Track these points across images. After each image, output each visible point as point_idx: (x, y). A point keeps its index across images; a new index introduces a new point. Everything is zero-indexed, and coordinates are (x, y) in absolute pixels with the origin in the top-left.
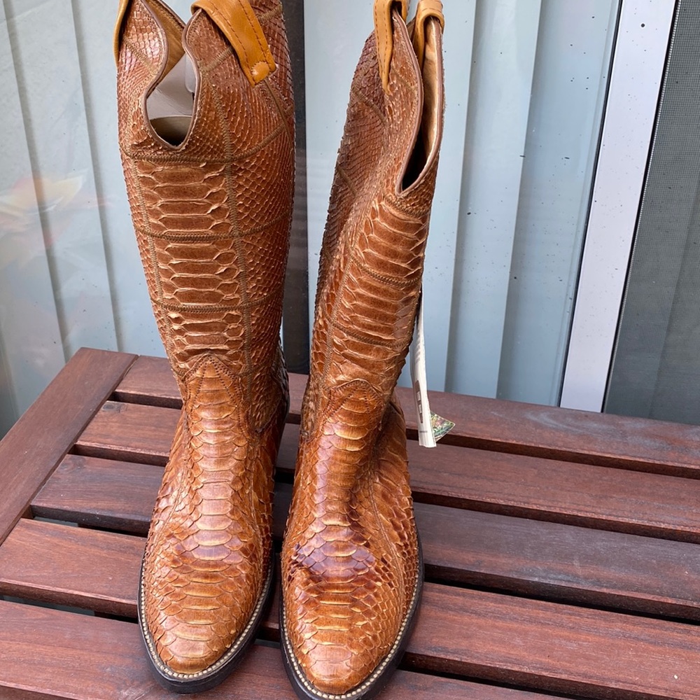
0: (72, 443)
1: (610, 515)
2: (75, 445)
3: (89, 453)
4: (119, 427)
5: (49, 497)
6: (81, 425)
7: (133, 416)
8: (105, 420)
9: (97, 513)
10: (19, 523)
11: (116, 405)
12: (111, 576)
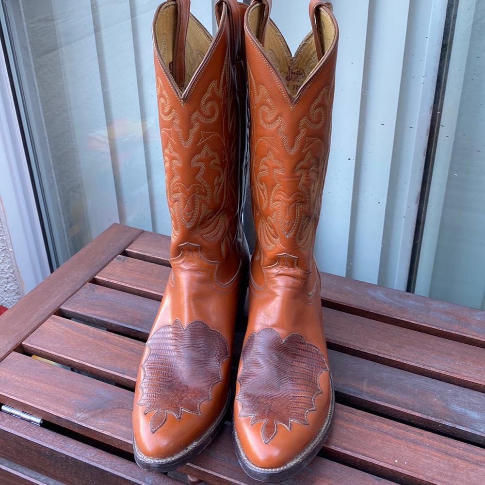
0: (92, 277)
1: (399, 358)
2: (94, 278)
3: (102, 283)
4: (121, 271)
5: (70, 305)
6: (100, 267)
7: (130, 265)
8: (114, 266)
9: (94, 317)
10: (51, 317)
11: (123, 258)
12: (91, 352)
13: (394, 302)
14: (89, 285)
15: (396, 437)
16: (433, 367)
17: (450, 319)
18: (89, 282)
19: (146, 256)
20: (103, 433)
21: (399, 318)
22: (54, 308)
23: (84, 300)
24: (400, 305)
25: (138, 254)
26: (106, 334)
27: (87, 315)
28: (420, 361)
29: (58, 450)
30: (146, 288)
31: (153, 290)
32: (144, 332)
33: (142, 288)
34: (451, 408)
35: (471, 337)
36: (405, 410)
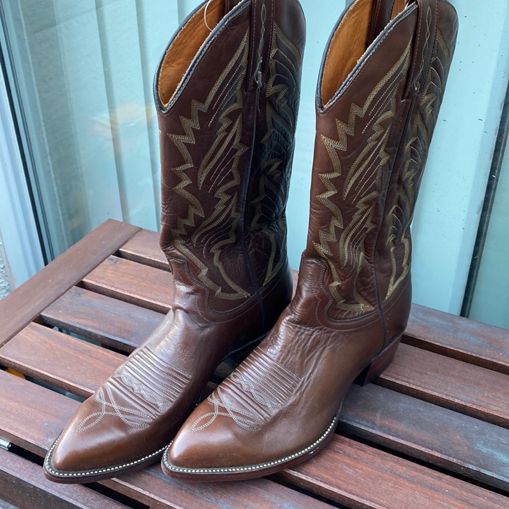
0: (80, 279)
1: (420, 386)
2: (82, 281)
3: (89, 288)
4: (112, 273)
5: (52, 311)
6: (89, 269)
7: (123, 267)
8: (105, 267)
9: (78, 326)
10: (29, 325)
11: (115, 259)
12: (70, 367)
13: (418, 320)
14: (75, 289)
15: (411, 482)
16: (458, 399)
17: (480, 342)
18: (76, 286)
19: (141, 257)
22: (34, 314)
23: (68, 306)
24: (424, 323)
25: (133, 255)
26: (89, 346)
27: (70, 323)
28: (443, 391)
29: (25, 479)
30: (138, 294)
31: (146, 297)
32: (132, 345)
33: (134, 294)
34: (476, 448)
35: (503, 363)
36: (423, 449)
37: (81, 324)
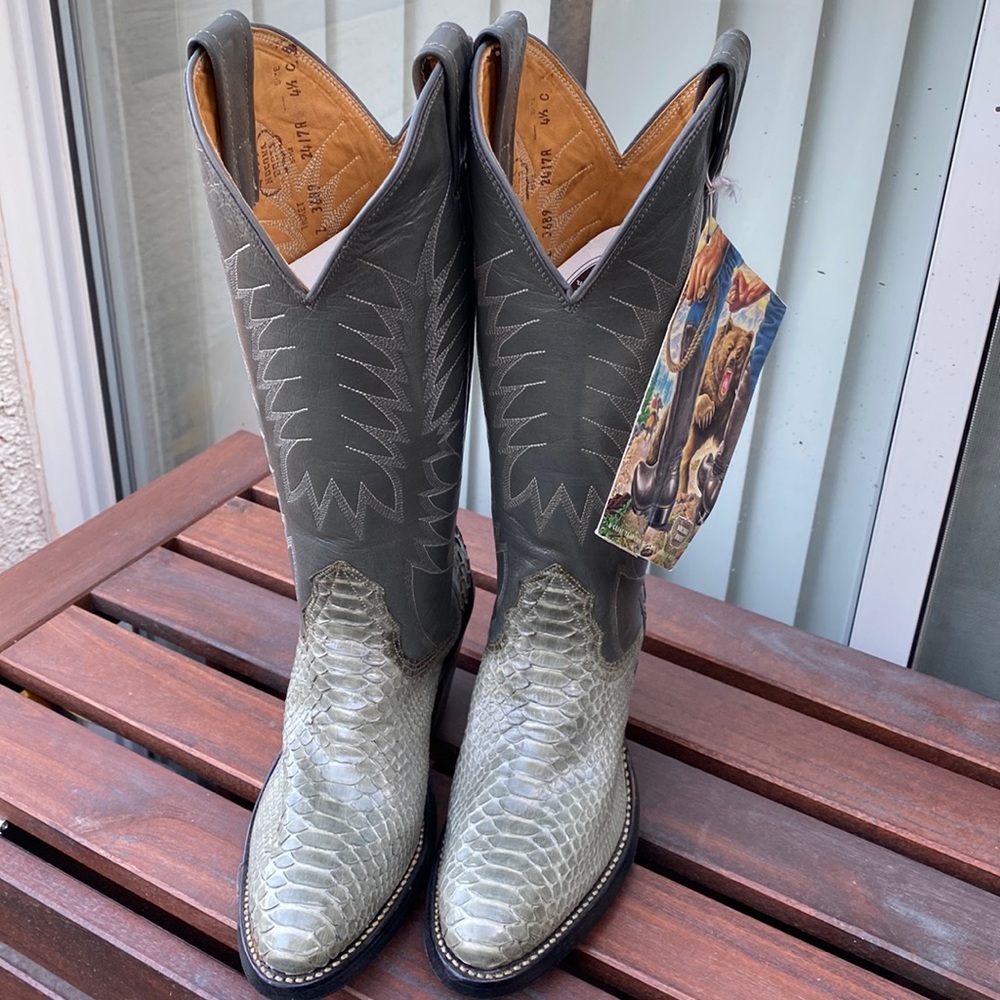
0: (172, 535)
1: (790, 783)
2: (175, 540)
3: (187, 552)
4: (233, 529)
5: (113, 588)
6: (192, 518)
7: (257, 520)
8: (222, 518)
9: (157, 620)
10: (67, 610)
11: (243, 504)
12: (133, 691)
14: (160, 553)
15: (750, 955)
16: (862, 812)
17: (919, 712)
18: (164, 546)
20: (123, 865)
21: (808, 697)
22: (78, 591)
23: (142, 581)
24: (816, 668)
26: (173, 658)
27: (142, 613)
28: (835, 794)
29: (26, 890)
30: (276, 571)
33: (269, 569)
34: (885, 905)
35: (961, 755)
36: (782, 899)
37: (163, 617)
